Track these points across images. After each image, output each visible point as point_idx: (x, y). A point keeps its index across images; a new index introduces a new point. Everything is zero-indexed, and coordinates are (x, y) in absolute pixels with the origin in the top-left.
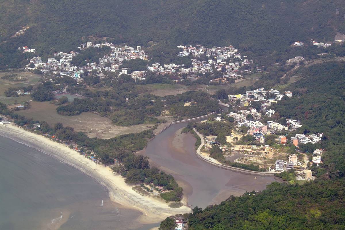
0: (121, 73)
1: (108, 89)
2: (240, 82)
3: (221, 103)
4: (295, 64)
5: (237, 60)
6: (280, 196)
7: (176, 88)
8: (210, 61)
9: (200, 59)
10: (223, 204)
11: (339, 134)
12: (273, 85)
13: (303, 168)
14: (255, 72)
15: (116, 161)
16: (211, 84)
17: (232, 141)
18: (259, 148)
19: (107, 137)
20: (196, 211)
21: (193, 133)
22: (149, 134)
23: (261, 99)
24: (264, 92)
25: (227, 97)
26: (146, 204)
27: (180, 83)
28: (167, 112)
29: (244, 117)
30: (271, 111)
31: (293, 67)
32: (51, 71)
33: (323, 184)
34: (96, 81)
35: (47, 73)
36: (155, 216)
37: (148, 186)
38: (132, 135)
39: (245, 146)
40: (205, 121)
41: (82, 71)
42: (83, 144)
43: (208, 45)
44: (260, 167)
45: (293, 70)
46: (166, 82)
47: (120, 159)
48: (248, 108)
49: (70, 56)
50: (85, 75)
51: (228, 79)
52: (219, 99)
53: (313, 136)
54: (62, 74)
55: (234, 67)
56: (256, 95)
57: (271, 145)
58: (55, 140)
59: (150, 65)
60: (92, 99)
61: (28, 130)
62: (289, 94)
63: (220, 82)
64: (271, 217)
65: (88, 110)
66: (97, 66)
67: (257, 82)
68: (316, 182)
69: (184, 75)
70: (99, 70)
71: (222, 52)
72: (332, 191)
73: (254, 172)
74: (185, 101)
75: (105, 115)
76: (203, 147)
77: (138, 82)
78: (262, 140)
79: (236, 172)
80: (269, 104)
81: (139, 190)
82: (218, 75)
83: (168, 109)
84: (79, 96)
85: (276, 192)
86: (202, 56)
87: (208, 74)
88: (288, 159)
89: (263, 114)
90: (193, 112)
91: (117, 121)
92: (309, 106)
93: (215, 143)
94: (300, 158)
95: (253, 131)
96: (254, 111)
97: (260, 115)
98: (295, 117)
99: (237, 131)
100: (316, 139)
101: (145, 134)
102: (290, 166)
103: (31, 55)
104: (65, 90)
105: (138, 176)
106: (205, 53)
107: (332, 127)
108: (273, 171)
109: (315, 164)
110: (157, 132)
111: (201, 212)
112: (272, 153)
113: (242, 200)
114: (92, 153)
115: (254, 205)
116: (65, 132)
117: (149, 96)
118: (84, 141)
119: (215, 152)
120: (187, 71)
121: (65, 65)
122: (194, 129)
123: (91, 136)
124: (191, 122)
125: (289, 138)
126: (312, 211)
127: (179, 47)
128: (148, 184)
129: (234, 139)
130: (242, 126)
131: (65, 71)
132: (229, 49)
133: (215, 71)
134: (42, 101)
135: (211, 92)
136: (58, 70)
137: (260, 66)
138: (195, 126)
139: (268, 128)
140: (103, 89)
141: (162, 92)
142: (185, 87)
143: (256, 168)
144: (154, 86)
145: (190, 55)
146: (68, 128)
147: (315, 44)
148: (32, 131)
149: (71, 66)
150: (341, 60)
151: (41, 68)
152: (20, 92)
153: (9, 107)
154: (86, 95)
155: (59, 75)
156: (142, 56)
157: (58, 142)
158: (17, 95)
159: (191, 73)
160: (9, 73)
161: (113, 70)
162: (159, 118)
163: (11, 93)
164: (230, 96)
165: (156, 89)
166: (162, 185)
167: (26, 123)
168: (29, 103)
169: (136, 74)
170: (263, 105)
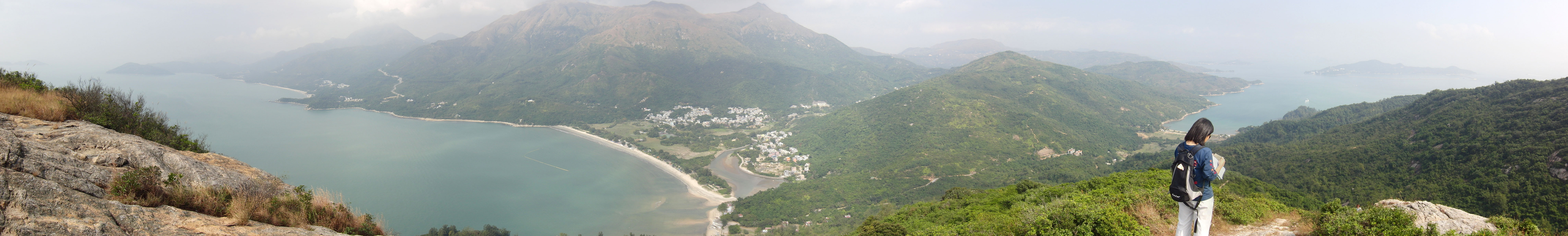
0: (697, 122)
1: (689, 132)
2: (763, 128)
3: (753, 139)
4: (793, 117)
5: (761, 115)
6: (787, 190)
7: (727, 131)
8: (746, 116)
9: (741, 115)
10: (755, 195)
11: (818, 154)
12: (781, 129)
13: (800, 174)
14: (771, 122)
17: (759, 160)
18: (775, 164)
19: (687, 158)
21: (737, 156)
22: (712, 157)
23: (775, 136)
24: (777, 133)
25: (756, 136)
26: (710, 195)
27: (729, 128)
28: (722, 145)
29: (766, 147)
30: (781, 143)
33: (810, 182)
36: (715, 202)
37: (711, 186)
38: (702, 157)
39: (767, 163)
40: (744, 149)
41: (675, 121)
43: (745, 107)
44: (776, 174)
45: (791, 120)
46: (721, 128)
47: (695, 171)
48: (768, 142)
49: (669, 113)
50: (676, 123)
51: (757, 126)
52: (752, 137)
53: (804, 156)
54: (664, 123)
55: (759, 119)
56: (772, 135)
57: (781, 162)
58: (659, 159)
59: (713, 118)
60: (680, 136)
61: (644, 152)
62: (791, 134)
63: (752, 128)
64: (782, 202)
65: (677, 143)
66: (683, 119)
67: (772, 128)
68: (806, 181)
69: (732, 124)
70: (684, 121)
71: (753, 111)
72: (815, 184)
74: (732, 139)
75: (687, 146)
76: (743, 164)
77: (706, 128)
78: (777, 160)
80: (780, 140)
81: (706, 188)
82: (751, 123)
83: (723, 143)
84: (673, 135)
85: (785, 188)
86: (741, 113)
87: (745, 124)
88: (791, 170)
89: (777, 145)
90: (737, 145)
91: (693, 149)
93: (750, 162)
94: (798, 168)
95: (772, 155)
96: (771, 144)
97: (775, 145)
98: (794, 146)
99: (762, 155)
100: (806, 158)
101: (709, 156)
102: (792, 173)
103: (648, 113)
104: (665, 131)
105: (705, 180)
106: (744, 112)
107: (814, 151)
108: (783, 177)
109: (806, 171)
111: (743, 200)
112: (782, 166)
113: (766, 193)
114: (679, 167)
116: (664, 155)
117: (712, 136)
118: (675, 160)
119: (750, 167)
120: (733, 121)
121: (666, 118)
122: (738, 154)
123: (679, 157)
124: (736, 150)
125: (791, 158)
127: (729, 108)
130: (765, 152)
132: (757, 110)
134: (652, 137)
136: (662, 121)
139: (779, 153)
140: (686, 132)
141: (720, 133)
142: (733, 131)
143: (774, 175)
144: (715, 130)
145: (735, 112)
146: (666, 152)
147: (803, 106)
148: (647, 153)
149: (669, 118)
150: (816, 114)
151: (653, 119)
152: (641, 132)
153: (635, 140)
154: (676, 134)
155: (662, 123)
156: (709, 114)
157: (661, 160)
158: (640, 134)
159: (735, 123)
160: (636, 122)
161: (692, 121)
162: (717, 148)
163: (637, 133)
164: (758, 135)
165: (716, 132)
166: (719, 185)
167: (643, 149)
168: (645, 138)
169: (705, 124)
170: (776, 140)
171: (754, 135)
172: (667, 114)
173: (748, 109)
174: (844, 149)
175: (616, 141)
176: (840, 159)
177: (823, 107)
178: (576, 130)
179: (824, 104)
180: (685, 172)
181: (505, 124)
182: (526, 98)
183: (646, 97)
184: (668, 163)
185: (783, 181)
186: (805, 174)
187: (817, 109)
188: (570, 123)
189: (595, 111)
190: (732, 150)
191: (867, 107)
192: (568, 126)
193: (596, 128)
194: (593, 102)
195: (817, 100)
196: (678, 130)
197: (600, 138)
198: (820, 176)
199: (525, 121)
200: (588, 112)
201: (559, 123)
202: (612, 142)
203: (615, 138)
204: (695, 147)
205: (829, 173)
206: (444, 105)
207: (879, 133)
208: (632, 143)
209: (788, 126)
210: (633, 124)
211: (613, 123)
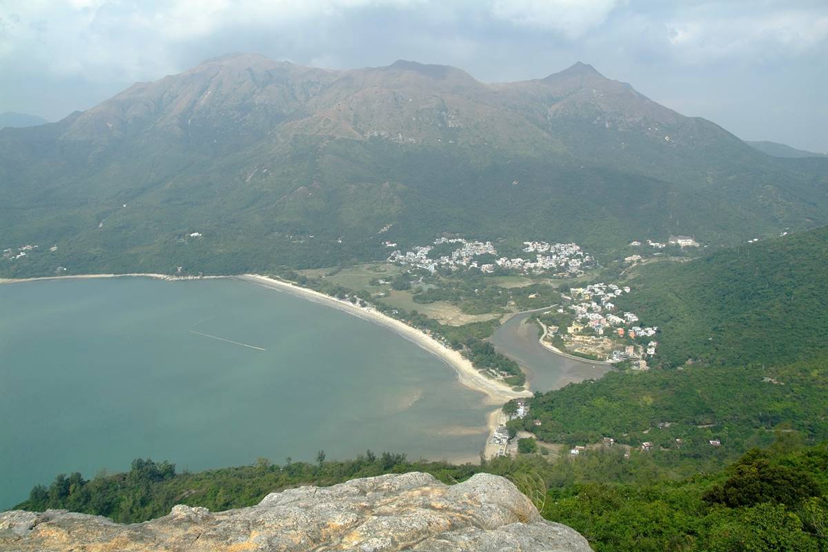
0: (472, 266)
1: (459, 281)
2: (582, 277)
3: (563, 296)
4: (632, 262)
5: (579, 256)
6: (617, 384)
7: (522, 281)
8: (554, 257)
9: (544, 255)
10: (563, 389)
11: (672, 328)
12: (613, 280)
13: (638, 359)
14: (596, 267)
15: (464, 346)
16: (555, 278)
17: (573, 331)
18: (598, 339)
19: (456, 324)
20: (537, 395)
21: (537, 323)
22: (495, 322)
23: (601, 293)
24: (604, 287)
25: (569, 291)
26: (491, 387)
27: (525, 276)
28: (513, 303)
29: (585, 310)
30: (610, 305)
31: (631, 264)
32: (409, 263)
33: (655, 374)
34: (449, 272)
35: (405, 265)
36: (498, 398)
37: (493, 371)
38: (480, 323)
39: (585, 337)
40: (548, 312)
41: (436, 264)
42: (435, 329)
43: (552, 242)
44: (599, 357)
45: (631, 267)
46: (512, 275)
47: (468, 346)
48: (588, 302)
49: (426, 250)
50: (438, 267)
51: (570, 274)
52: (562, 292)
53: (648, 329)
54: (418, 266)
55: (576, 263)
56: (597, 290)
57: (609, 336)
58: (410, 325)
59: (499, 259)
60: (444, 289)
61: (387, 316)
62: (627, 290)
63: (563, 276)
64: (607, 403)
65: (440, 300)
66: (450, 260)
67: (597, 278)
68: (649, 371)
69: (530, 269)
70: (451, 263)
71: (565, 249)
72: (664, 380)
73: (592, 361)
74: (530, 293)
75: (456, 304)
76: (546, 337)
77: (487, 274)
78: (601, 332)
79: (576, 360)
80: (608, 298)
81: (485, 374)
82: (561, 269)
83: (515, 300)
84: (432, 286)
85: (612, 380)
86: (546, 252)
87: (552, 269)
88: (624, 351)
89: (603, 307)
90: (536, 304)
91: (466, 309)
92: (646, 301)
93: (557, 333)
94: (636, 350)
95: (593, 323)
96: (594, 304)
97: (599, 308)
98: (632, 311)
99: (579, 323)
100: (651, 332)
101: (492, 322)
102: (626, 356)
103: (392, 249)
104: (420, 281)
105: (484, 361)
106: (550, 249)
107: (666, 322)
108: (610, 361)
109: (649, 355)
110: (503, 321)
111: (542, 396)
112: (610, 344)
113: (581, 387)
114: (443, 338)
115: (592, 392)
116: (419, 319)
117: (497, 288)
118: (435, 327)
119: (557, 341)
120: (532, 265)
121: (422, 258)
122: (538, 320)
123: (442, 323)
124: (534, 313)
125: (626, 330)
126: (645, 398)
127: (525, 243)
128: (493, 369)
130: (583, 318)
131: (421, 264)
132: (571, 247)
133: (559, 266)
134: (400, 290)
135: (555, 286)
136: (415, 263)
137: (600, 263)
138: (539, 317)
139: (607, 320)
140: (454, 281)
141: (509, 284)
142: (530, 280)
143: (594, 358)
144: (501, 279)
145: (536, 250)
146: (422, 315)
148: (391, 317)
149: (427, 259)
150: (674, 259)
151: (400, 261)
152: (381, 282)
153: (373, 295)
154: (438, 285)
155: (416, 267)
156: (492, 252)
157: (414, 327)
158: (379, 284)
159: (535, 268)
161: (464, 264)
162: (505, 308)
163: (374, 283)
164: (572, 289)
165: (503, 282)
166: (505, 371)
167: (385, 309)
168: (388, 292)
169: (485, 267)
170: (603, 299)
171: (565, 289)
172: (425, 251)
173: (558, 246)
174: (720, 322)
175: (342, 297)
176: (710, 339)
177: (687, 247)
178: (275, 281)
179: (690, 242)
180: (453, 348)
181: (152, 278)
182: (186, 230)
183: (389, 223)
184: (425, 333)
186: (648, 359)
187: (676, 251)
188: (264, 270)
189: (306, 248)
191: (769, 251)
192: (262, 275)
193: (308, 277)
194: (302, 233)
195: (677, 235)
197: (315, 293)
198: (673, 366)
199: (186, 269)
200: (295, 250)
201: (246, 270)
202: (335, 299)
203: (340, 293)
205: (690, 362)
206: (30, 251)
207: (788, 300)
208: (367, 301)
209: (624, 278)
210: (368, 269)
211: (336, 267)
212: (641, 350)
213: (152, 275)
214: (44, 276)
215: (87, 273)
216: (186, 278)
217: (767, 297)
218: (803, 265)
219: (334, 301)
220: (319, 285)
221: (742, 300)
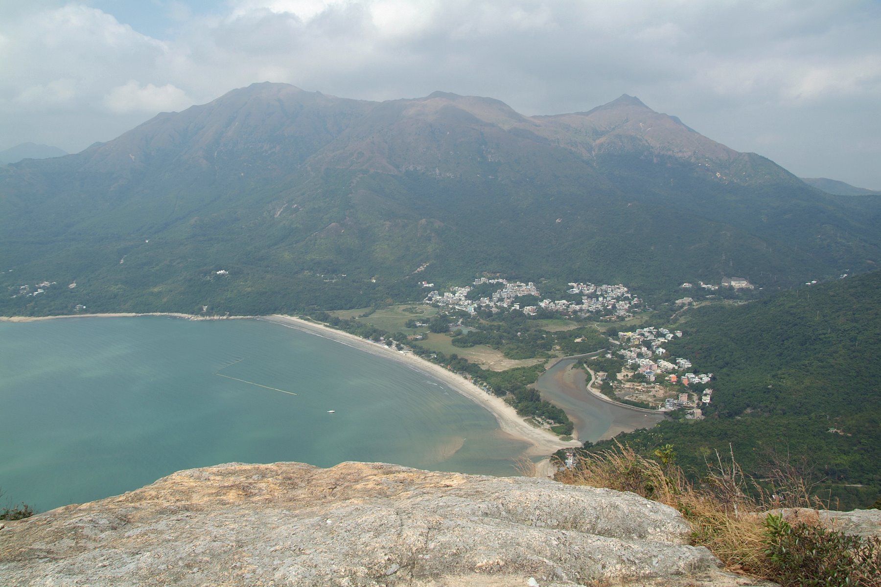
0: (513, 308)
1: (501, 324)
2: (630, 320)
3: (611, 340)
4: (683, 305)
5: (626, 299)
6: (672, 434)
7: (567, 324)
8: (601, 299)
9: (590, 297)
10: (614, 439)
11: (728, 375)
12: (663, 324)
13: (693, 408)
14: (644, 310)
15: (508, 393)
16: (602, 321)
17: (622, 378)
18: (649, 386)
19: (499, 369)
20: (587, 444)
21: (584, 368)
22: (540, 368)
23: (651, 337)
24: (654, 331)
25: (617, 335)
26: (537, 436)
27: (570, 319)
28: (558, 347)
29: (634, 355)
30: (661, 350)
31: (682, 307)
32: (447, 305)
33: (713, 424)
34: (489, 315)
35: (443, 306)
36: (545, 448)
37: (539, 419)
38: (524, 368)
39: (636, 384)
40: (595, 358)
41: (475, 305)
42: (476, 375)
43: (598, 283)
44: (651, 405)
45: (682, 310)
46: (557, 318)
47: (512, 392)
48: (638, 346)
49: (465, 291)
50: (478, 309)
51: (618, 317)
52: (610, 336)
53: (702, 375)
54: (457, 307)
55: (623, 305)
56: (646, 334)
57: (661, 383)
58: (450, 370)
59: (542, 301)
60: (485, 332)
61: (426, 360)
62: (679, 334)
63: (610, 320)
65: (481, 343)
66: (490, 301)
67: (647, 321)
68: (705, 421)
69: (575, 312)
70: (492, 304)
71: (612, 291)
72: (721, 430)
73: (644, 410)
74: (576, 337)
75: (498, 348)
76: (594, 383)
77: (530, 317)
78: (653, 378)
79: (626, 408)
80: (659, 343)
81: (530, 422)
82: (609, 312)
83: (559, 344)
84: (473, 329)
85: (666, 430)
86: (592, 293)
87: (598, 312)
88: (678, 398)
89: (654, 352)
90: (583, 348)
91: (508, 354)
92: (700, 346)
93: (606, 379)
94: (690, 397)
95: (644, 369)
96: (644, 349)
97: (650, 353)
98: (684, 356)
99: (628, 369)
100: (706, 379)
101: (536, 367)
102: (680, 405)
103: (429, 290)
104: (459, 323)
105: (529, 409)
106: (596, 291)
107: (721, 368)
108: (663, 409)
109: (704, 404)
110: (547, 367)
111: (592, 446)
112: (662, 392)
113: (633, 436)
114: (485, 384)
116: (459, 363)
117: (540, 331)
118: (477, 373)
119: (605, 388)
120: (578, 307)
121: (460, 299)
122: (585, 365)
123: (484, 368)
124: (581, 358)
125: (679, 377)
126: (702, 449)
127: (569, 284)
128: (539, 416)
129: (624, 376)
130: (632, 364)
131: (460, 305)
132: (619, 288)
133: (605, 308)
134: (438, 333)
135: (602, 330)
136: (454, 304)
137: (650, 306)
138: (586, 362)
139: (658, 366)
140: (495, 323)
141: (553, 327)
142: (576, 323)
143: (646, 406)
144: (545, 322)
145: (581, 292)
146: (462, 359)
147: (703, 286)
148: (429, 360)
149: (466, 300)
150: (728, 303)
151: (438, 301)
152: (418, 324)
153: (409, 338)
154: (479, 328)
155: (455, 308)
156: (534, 293)
157: (453, 372)
158: (415, 327)
159: (581, 310)
160: (409, 306)
161: (505, 305)
162: (550, 353)
163: (411, 325)
164: (621, 333)
165: (547, 325)
166: (553, 419)
167: (423, 353)
168: (426, 334)
169: (527, 309)
170: (653, 344)
171: (613, 333)
172: (462, 292)
173: (604, 287)
174: (779, 369)
175: (377, 340)
176: (770, 387)
177: (741, 290)
178: (306, 322)
179: (744, 284)
180: (495, 394)
181: (175, 317)
182: (211, 267)
183: (425, 262)
184: (466, 378)
185: (663, 418)
186: (703, 407)
187: (730, 293)
188: (294, 310)
189: (338, 287)
190: (575, 358)
191: (831, 294)
192: (291, 315)
193: (340, 318)
194: (334, 271)
195: (730, 276)
196: (482, 321)
197: (348, 335)
198: (731, 415)
199: (212, 309)
200: (327, 289)
201: (275, 310)
202: (370, 342)
203: (374, 334)
204: (512, 349)
205: (749, 411)
206: (48, 288)
207: (852, 346)
208: (404, 344)
209: (675, 321)
210: (404, 310)
211: (370, 308)
212: (695, 397)
213: (176, 314)
214: (63, 314)
215: (107, 312)
216: (212, 318)
217: (829, 342)
218: (867, 310)
219: (368, 344)
220: (352, 326)
221: (802, 345)
